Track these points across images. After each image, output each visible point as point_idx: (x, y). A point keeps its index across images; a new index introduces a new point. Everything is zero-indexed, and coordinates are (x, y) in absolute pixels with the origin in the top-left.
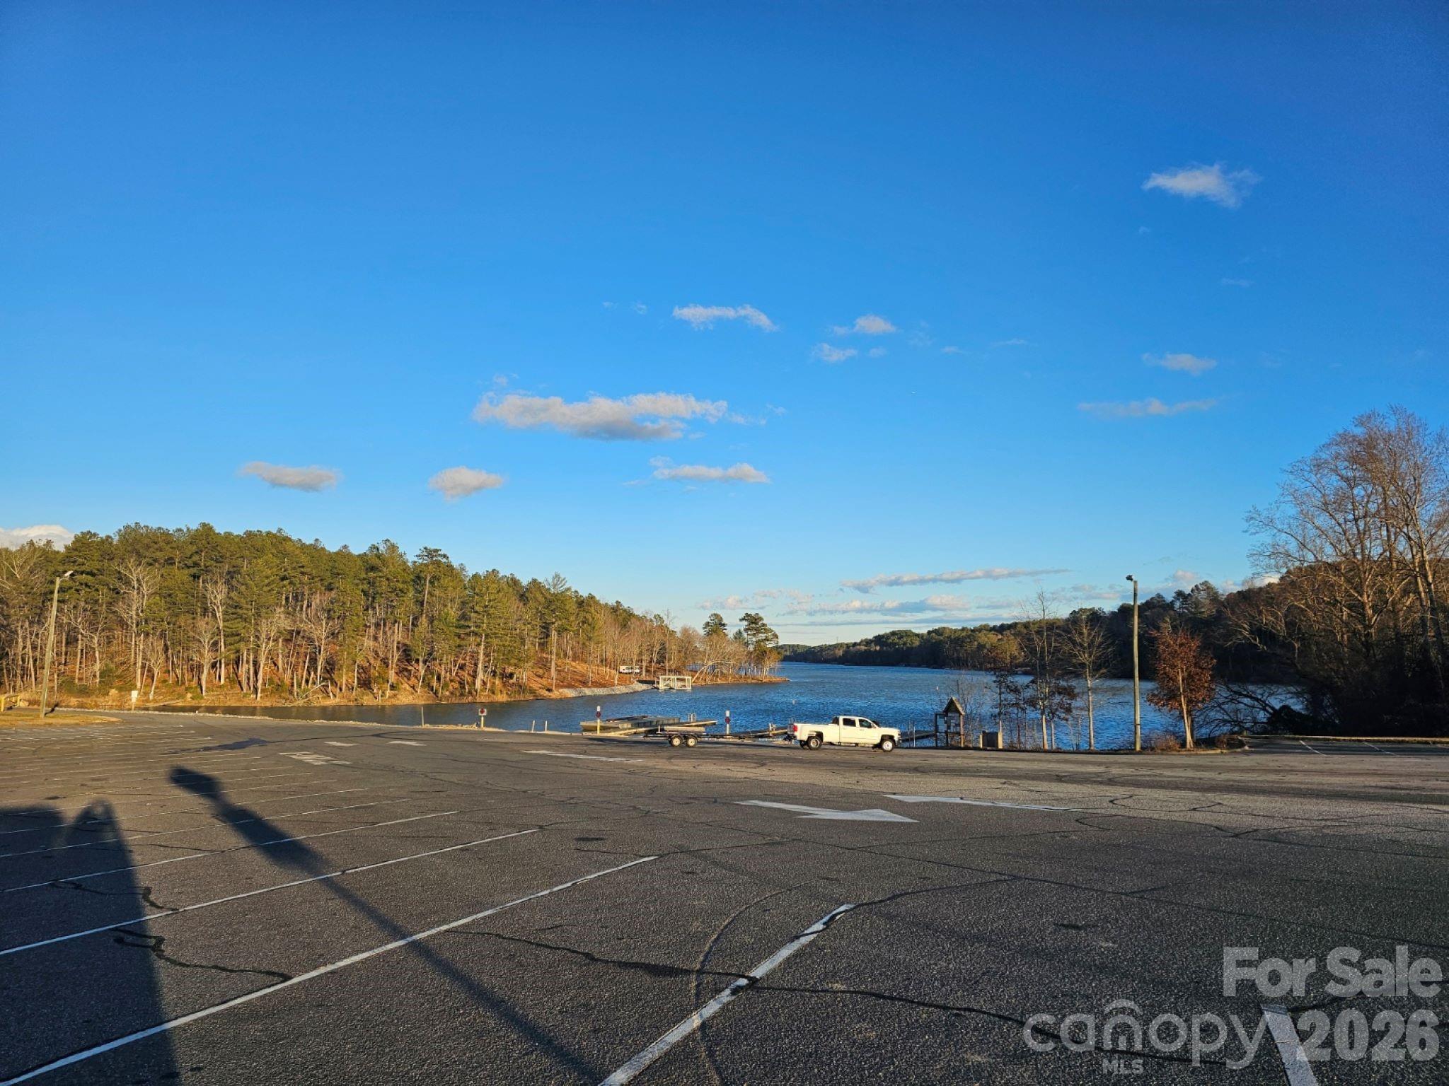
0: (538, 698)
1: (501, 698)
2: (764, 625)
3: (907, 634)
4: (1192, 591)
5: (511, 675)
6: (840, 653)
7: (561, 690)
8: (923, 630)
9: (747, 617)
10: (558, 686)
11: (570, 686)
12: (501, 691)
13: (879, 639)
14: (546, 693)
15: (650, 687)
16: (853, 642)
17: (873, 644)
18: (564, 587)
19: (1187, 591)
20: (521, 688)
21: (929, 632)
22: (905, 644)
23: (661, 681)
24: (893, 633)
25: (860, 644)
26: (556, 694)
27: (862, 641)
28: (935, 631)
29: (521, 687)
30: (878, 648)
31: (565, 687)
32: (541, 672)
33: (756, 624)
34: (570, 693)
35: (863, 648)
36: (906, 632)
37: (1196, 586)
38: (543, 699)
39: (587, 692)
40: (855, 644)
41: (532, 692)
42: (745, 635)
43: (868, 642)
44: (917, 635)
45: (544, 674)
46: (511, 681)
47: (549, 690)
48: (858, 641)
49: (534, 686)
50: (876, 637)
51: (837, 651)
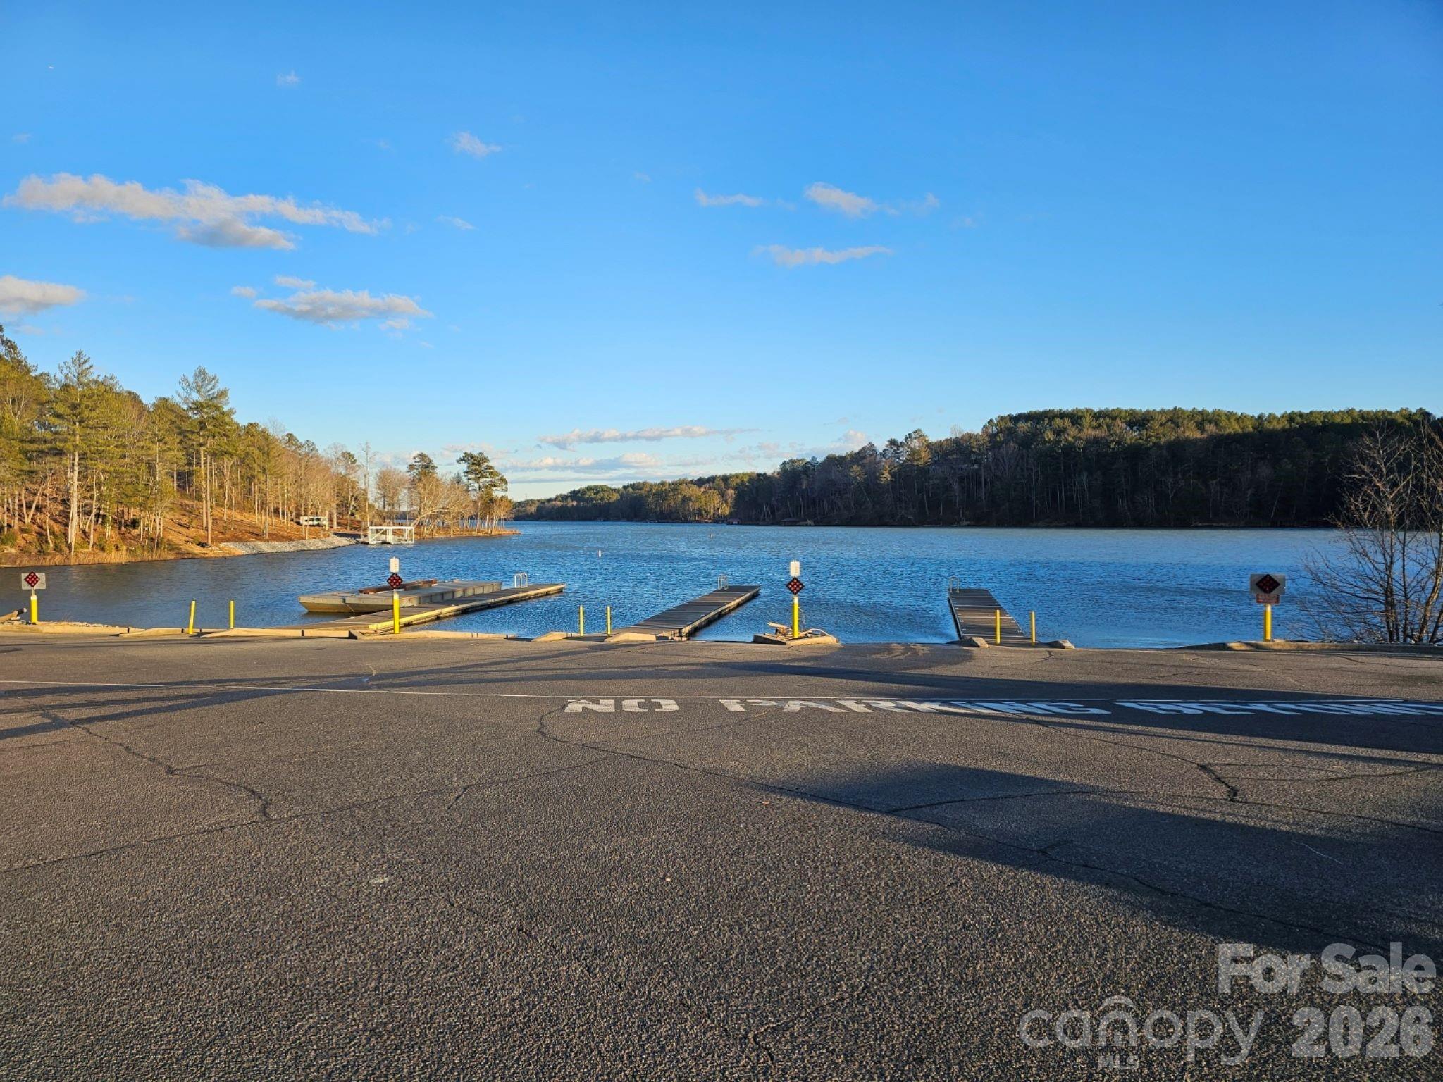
0: (184, 557)
1: (117, 557)
2: (490, 467)
3: (603, 489)
4: (906, 439)
5: (135, 524)
6: (533, 509)
7: (222, 545)
8: (619, 485)
9: (468, 458)
10: (217, 540)
11: (236, 539)
12: (117, 548)
13: (574, 495)
14: (197, 550)
15: (353, 542)
16: (548, 497)
17: (569, 499)
18: (216, 390)
19: (900, 439)
20: (155, 543)
21: (625, 487)
22: (602, 499)
23: (369, 532)
24: (589, 489)
25: (555, 500)
26: (214, 551)
27: (557, 497)
28: (632, 486)
29: (153, 539)
30: (575, 503)
31: (229, 540)
32: (185, 520)
33: (479, 464)
34: (237, 549)
35: (559, 503)
36: (601, 487)
37: (910, 434)
38: (194, 557)
39: (264, 547)
40: (550, 500)
41: (173, 547)
42: (465, 479)
43: (564, 498)
44: (614, 490)
45: (191, 522)
46: (135, 532)
47: (203, 545)
48: (553, 496)
49: (177, 539)
50: (571, 492)
51: (528, 508)
